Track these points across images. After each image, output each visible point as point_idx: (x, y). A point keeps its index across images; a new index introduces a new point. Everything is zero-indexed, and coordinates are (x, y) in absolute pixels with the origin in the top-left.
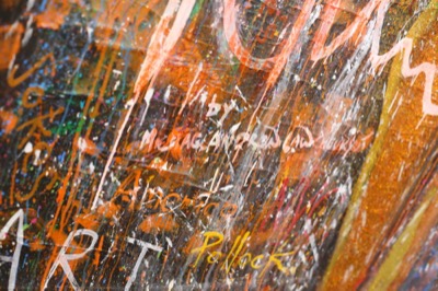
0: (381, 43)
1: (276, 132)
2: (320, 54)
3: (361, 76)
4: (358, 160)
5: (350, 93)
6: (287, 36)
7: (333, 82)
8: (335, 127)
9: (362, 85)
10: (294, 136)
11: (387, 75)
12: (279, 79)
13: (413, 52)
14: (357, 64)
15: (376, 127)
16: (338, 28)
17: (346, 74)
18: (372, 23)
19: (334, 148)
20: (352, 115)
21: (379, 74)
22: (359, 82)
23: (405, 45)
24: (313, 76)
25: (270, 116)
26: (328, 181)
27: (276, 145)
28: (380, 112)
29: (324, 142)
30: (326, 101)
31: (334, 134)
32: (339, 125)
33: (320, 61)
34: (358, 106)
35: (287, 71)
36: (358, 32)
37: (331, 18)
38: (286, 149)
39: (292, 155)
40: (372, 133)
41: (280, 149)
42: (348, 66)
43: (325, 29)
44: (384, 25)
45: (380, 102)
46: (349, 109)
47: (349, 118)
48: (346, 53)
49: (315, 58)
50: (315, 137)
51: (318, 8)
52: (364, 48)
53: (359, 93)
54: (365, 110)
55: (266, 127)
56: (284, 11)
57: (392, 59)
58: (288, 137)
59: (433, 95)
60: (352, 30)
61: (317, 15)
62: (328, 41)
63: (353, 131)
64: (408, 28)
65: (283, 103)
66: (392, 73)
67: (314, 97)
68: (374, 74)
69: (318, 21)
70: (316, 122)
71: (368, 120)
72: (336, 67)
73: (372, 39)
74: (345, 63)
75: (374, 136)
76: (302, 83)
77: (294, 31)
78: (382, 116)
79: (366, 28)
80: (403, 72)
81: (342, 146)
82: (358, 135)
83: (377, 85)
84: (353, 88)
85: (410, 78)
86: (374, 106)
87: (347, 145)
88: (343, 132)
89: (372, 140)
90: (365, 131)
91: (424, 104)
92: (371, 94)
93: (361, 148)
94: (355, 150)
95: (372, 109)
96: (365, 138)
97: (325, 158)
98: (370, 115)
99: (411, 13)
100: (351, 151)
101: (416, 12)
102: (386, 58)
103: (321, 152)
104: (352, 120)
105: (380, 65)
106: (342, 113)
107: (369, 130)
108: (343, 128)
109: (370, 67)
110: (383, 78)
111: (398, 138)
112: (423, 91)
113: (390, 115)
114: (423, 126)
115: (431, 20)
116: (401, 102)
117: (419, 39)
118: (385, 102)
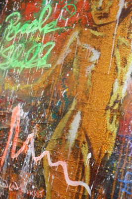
0: (35, 153)
1: (7, 182)
2: (15, 156)
3: (32, 165)
5: (29, 171)
6: (4, 151)
7: (21, 166)
8: (25, 184)
9: (33, 168)
10: (12, 185)
11: (43, 165)
12: (4, 164)
13: (51, 156)
14: (29, 161)
15: (44, 187)
16: (18, 148)
17: (26, 164)
18: (30, 146)
19: (28, 193)
20: (31, 180)
21: (39, 164)
22: (31, 167)
23: (46, 153)
24: (14, 163)
25: (4, 176)
27: (7, 187)
28: (44, 181)
29: (22, 189)
30: (21, 173)
31: (26, 186)
32: (27, 183)
33: (15, 159)
34: (33, 177)
35: (5, 161)
36: (25, 149)
37: (15, 145)
38: (10, 189)
39: (12, 192)
40: (43, 190)
41: (8, 189)
42: (25, 161)
43: (14, 148)
44: (35, 146)
45: (43, 176)
46: (29, 177)
47: (30, 181)
48: (23, 156)
49: (13, 158)
50: (19, 186)
51: (12, 142)
52: (29, 154)
53: (32, 172)
54: (36, 179)
55: (3, 180)
56: (3, 144)
57: (42, 159)
58: (10, 185)
59: (69, 176)
60: (23, 148)
61: (11, 144)
62: (16, 152)
63: (33, 187)
64: (46, 147)
65: (7, 172)
66: (44, 164)
67: (17, 171)
68: (36, 164)
69: (12, 146)
70: (19, 181)
71: (40, 184)
72: (21, 161)
73: (31, 151)
74: (24, 160)
75: (45, 191)
76: (11, 165)
77: (6, 149)
78: (46, 183)
79: (28, 148)
80: (49, 164)
81: (31, 193)
82: (36, 189)
83: (40, 169)
84: (30, 169)
85: (54, 167)
86: (40, 178)
87: (33, 193)
88: (29, 187)
89: (45, 194)
90: (39, 188)
91: (66, 180)
92: (38, 172)
93: (40, 196)
94: (38, 197)
95: (40, 179)
96: (40, 192)
97: (25, 197)
98: (40, 182)
99: (44, 141)
100: (36, 197)
101: (46, 141)
102: (39, 158)
103: (23, 193)
104: (31, 182)
105: (38, 161)
106: (27, 179)
107: (41, 188)
108: (29, 184)
109: (34, 161)
110: (41, 166)
111: (58, 195)
112: (63, 174)
113: (50, 183)
114: (69, 191)
115: (56, 143)
116: (53, 177)
117: (52, 151)
118: (45, 177)
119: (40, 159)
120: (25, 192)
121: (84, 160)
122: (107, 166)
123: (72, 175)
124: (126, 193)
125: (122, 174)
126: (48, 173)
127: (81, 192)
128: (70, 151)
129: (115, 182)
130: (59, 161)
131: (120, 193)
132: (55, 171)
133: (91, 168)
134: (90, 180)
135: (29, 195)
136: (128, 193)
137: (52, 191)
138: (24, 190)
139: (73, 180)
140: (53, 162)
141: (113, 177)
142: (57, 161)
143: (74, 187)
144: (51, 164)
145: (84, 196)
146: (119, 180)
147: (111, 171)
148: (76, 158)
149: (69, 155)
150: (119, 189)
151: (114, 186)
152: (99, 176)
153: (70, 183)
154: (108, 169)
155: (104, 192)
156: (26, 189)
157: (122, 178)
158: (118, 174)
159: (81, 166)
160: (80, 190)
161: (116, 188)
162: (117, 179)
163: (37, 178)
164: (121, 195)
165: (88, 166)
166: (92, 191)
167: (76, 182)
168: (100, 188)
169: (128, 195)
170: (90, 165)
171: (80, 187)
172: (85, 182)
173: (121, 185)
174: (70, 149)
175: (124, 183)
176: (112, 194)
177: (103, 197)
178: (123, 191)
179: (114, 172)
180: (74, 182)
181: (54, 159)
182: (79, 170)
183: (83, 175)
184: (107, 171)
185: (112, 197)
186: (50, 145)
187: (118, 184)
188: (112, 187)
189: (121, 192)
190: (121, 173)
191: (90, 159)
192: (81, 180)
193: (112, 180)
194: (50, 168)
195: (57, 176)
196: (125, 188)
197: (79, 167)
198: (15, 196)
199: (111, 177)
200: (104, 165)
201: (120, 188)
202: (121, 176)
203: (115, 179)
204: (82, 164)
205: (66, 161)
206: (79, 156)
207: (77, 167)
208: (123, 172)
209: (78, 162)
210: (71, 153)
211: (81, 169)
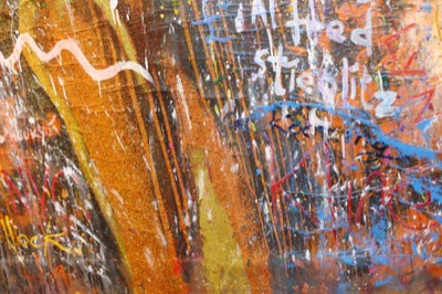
3: (6, 78)
4: (62, 142)
5: (8, 93)
8: (13, 122)
9: (13, 84)
11: (29, 68)
13: (37, 41)
15: (54, 109)
19: (27, 138)
20: (20, 109)
21: (21, 70)
22: (8, 84)
23: (24, 40)
26: (47, 166)
28: (48, 98)
29: (13, 136)
31: (16, 127)
32: (15, 120)
34: (21, 101)
40: (55, 116)
45: (40, 90)
46: (15, 105)
47: (19, 112)
50: (2, 134)
53: (15, 91)
54: (30, 101)
57: (22, 55)
59: (91, 63)
63: (32, 121)
64: (17, 28)
66: (31, 64)
68: (16, 72)
71: (41, 107)
75: (59, 117)
78: (52, 100)
80: (42, 59)
81: (34, 135)
82: (40, 122)
83: (27, 78)
84: (7, 90)
85: (54, 60)
86: (37, 96)
87: (38, 132)
88: (23, 124)
89: (61, 122)
90: (45, 117)
91: (91, 74)
92: (26, 87)
93: (54, 132)
94: (50, 135)
95: (38, 98)
96: (51, 123)
97: (25, 148)
98: (40, 103)
99: (8, 17)
100: (46, 137)
101: (11, 15)
102: (15, 56)
103: (17, 143)
104: (23, 113)
105: (16, 65)
106: (11, 111)
107: (49, 115)
108: (20, 120)
109: (7, 70)
110: (27, 72)
111: (89, 111)
112: (78, 64)
113: (61, 96)
114: (106, 93)
115: (33, 10)
116: (61, 82)
117: (35, 29)
118: (45, 89)
119: (18, 57)
120: (20, 139)
121: (106, 16)
122: (157, 6)
123: (98, 59)
124: (217, 43)
125: (195, 8)
126: (47, 77)
127: (130, 83)
128: (71, 11)
129: (187, 31)
130: (58, 44)
131: (206, 48)
132: (59, 67)
133: (128, 25)
134: (137, 50)
135: (31, 140)
136: (221, 40)
137: (72, 110)
138: (17, 136)
139: (103, 68)
140: (47, 50)
141: (180, 22)
142: (54, 45)
143: (112, 81)
144: (45, 57)
145: (138, 88)
146: (193, 23)
147: (169, 13)
148: (88, 20)
149: (72, 19)
150: (201, 40)
151: (188, 39)
152: (151, 35)
153: (99, 75)
154: (163, 12)
155: (173, 61)
156: (18, 132)
157: (197, 17)
158: (187, 12)
159: (107, 31)
160: (125, 80)
161: (193, 42)
162: (189, 23)
163: (29, 99)
164: (209, 51)
165: (120, 24)
166: (150, 71)
167: (111, 68)
168: (162, 58)
169: (223, 44)
170: (123, 19)
171: (122, 74)
172: (127, 60)
173: (201, 30)
174: (68, 7)
175: (205, 25)
176: (192, 57)
177: (176, 72)
178: (211, 41)
179: (176, 12)
180: (106, 70)
181: (46, 43)
182: (105, 42)
183: (119, 46)
184: (162, 16)
185: (194, 63)
186: (24, 20)
187: (194, 31)
188: (186, 43)
189: (208, 45)
190: (192, 6)
191: (118, 7)
192: (119, 60)
193: (179, 29)
194: (46, 66)
195: (69, 75)
196: (212, 33)
197: (103, 34)
198: (6, 156)
199: (175, 24)
200: (150, 7)
201: (202, 37)
202: (193, 13)
203: (185, 26)
204: (105, 26)
205: (72, 35)
206: (93, 13)
207: (99, 37)
208: (195, 5)
209: (96, 25)
210: (75, 14)
211: (109, 38)
